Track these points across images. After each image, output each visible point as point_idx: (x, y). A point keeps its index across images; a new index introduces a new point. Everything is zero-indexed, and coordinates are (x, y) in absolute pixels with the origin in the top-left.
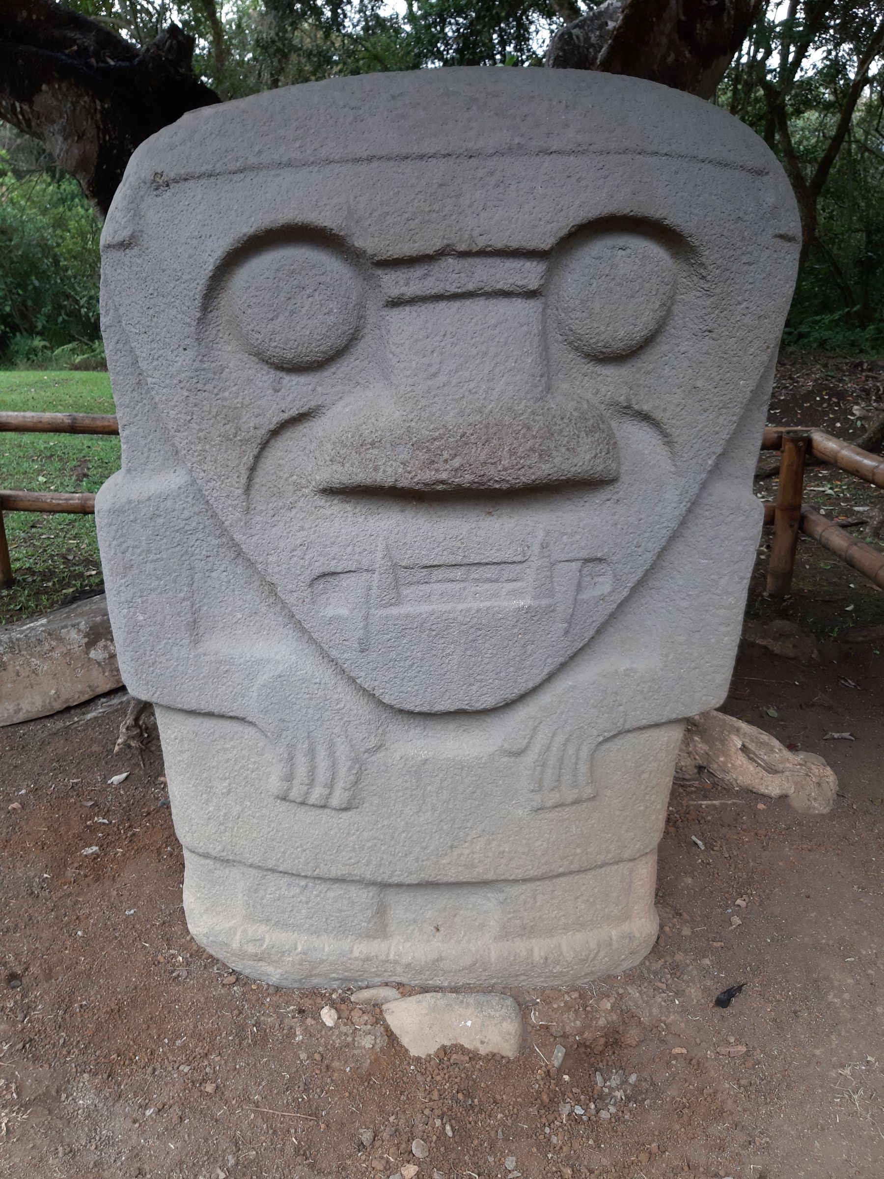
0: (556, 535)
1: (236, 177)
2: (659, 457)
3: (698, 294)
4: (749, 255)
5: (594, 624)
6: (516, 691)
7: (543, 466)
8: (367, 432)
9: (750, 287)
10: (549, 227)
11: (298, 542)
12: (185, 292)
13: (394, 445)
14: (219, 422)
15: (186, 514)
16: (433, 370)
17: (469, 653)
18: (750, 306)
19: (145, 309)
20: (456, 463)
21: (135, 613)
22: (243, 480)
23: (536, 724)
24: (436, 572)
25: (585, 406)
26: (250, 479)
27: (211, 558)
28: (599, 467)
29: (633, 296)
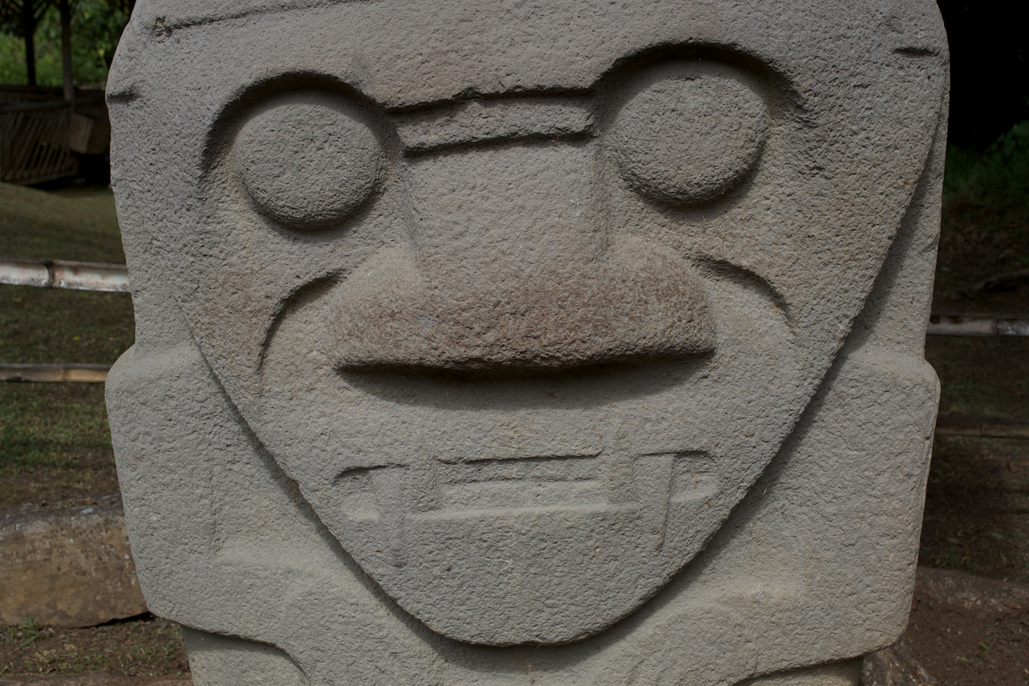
0: (636, 422)
1: (238, 22)
2: (772, 322)
3: (798, 126)
4: (861, 77)
5: (699, 536)
6: (600, 620)
7: (601, 340)
8: (386, 300)
9: (868, 113)
10: (588, 62)
11: (318, 431)
12: (185, 148)
13: (416, 317)
14: (227, 291)
15: (201, 396)
16: (458, 229)
17: (532, 570)
18: (872, 135)
19: (147, 165)
20: (490, 337)
21: (148, 512)
22: (255, 358)
23: (635, 663)
24: (485, 468)
25: (659, 263)
26: (263, 356)
27: (231, 448)
28: (679, 338)
29: (708, 133)
